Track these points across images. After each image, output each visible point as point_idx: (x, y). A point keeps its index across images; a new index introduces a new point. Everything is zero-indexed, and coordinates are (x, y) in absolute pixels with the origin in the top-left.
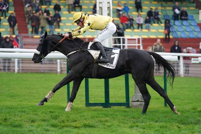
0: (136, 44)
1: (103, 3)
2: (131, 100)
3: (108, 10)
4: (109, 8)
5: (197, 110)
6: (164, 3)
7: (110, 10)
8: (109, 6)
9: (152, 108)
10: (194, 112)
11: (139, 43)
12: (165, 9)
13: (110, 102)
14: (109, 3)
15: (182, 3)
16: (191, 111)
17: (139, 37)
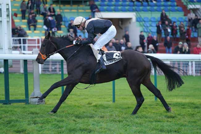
0: (36, 44)
1: (2, 5)
2: (30, 96)
3: (7, 11)
4: (8, 9)
5: (92, 105)
6: (62, 6)
7: (9, 11)
8: (8, 8)
9: (50, 104)
10: (89, 107)
11: (38, 43)
12: (63, 11)
13: (10, 99)
14: (8, 4)
15: (79, 6)
16: (86, 105)
17: (38, 38)
